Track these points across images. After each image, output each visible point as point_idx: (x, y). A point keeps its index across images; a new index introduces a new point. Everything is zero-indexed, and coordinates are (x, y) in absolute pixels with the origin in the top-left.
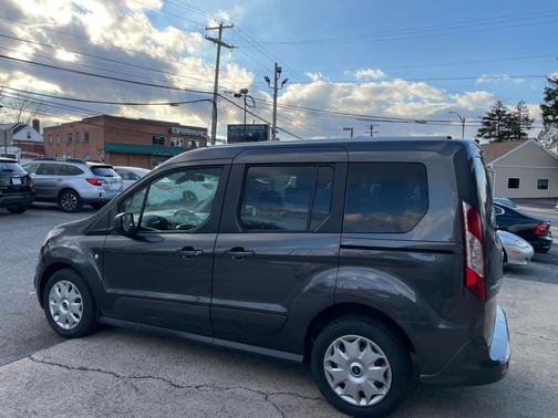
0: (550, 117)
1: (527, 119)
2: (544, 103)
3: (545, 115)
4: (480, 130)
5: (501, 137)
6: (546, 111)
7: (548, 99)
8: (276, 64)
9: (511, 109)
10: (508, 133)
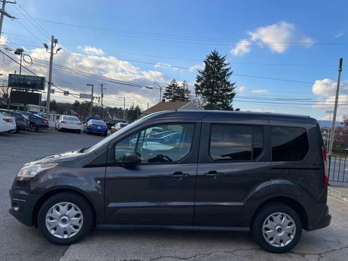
0: (199, 91)
1: (187, 90)
2: (196, 83)
3: (196, 89)
4: (165, 94)
5: (175, 99)
6: (197, 87)
7: (198, 81)
8: (53, 37)
9: (180, 84)
10: (178, 97)
